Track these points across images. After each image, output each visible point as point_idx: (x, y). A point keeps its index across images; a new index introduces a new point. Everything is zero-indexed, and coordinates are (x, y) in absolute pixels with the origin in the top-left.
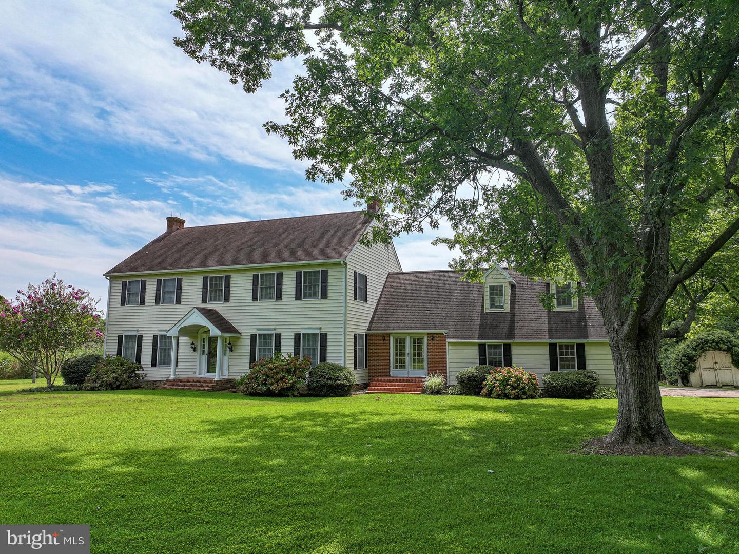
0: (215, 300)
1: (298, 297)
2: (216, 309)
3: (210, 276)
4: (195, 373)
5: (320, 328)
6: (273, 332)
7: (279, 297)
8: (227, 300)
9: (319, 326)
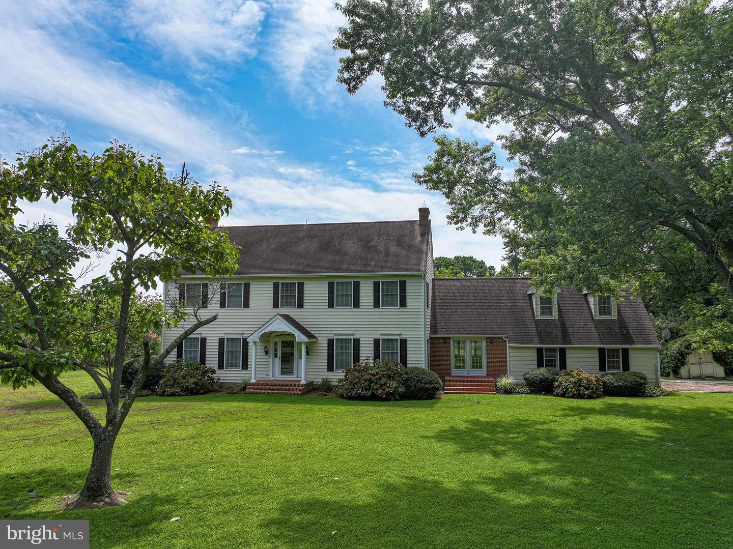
0: (287, 305)
1: (376, 304)
2: (289, 314)
3: (281, 282)
4: (268, 375)
5: (400, 335)
6: (351, 337)
7: (357, 304)
8: (301, 305)
9: (399, 333)
